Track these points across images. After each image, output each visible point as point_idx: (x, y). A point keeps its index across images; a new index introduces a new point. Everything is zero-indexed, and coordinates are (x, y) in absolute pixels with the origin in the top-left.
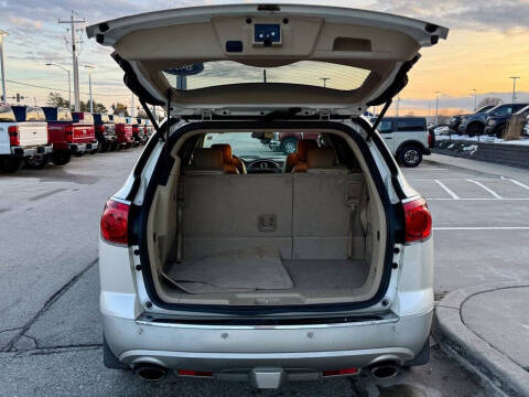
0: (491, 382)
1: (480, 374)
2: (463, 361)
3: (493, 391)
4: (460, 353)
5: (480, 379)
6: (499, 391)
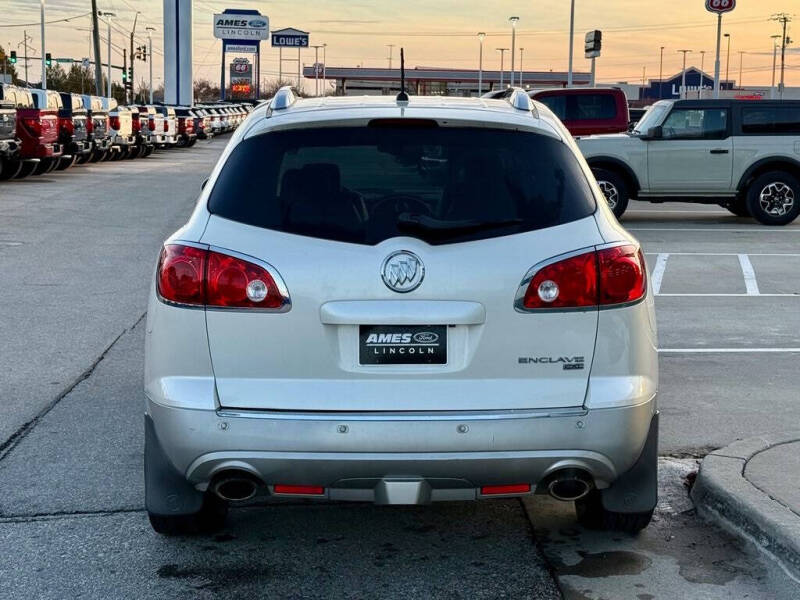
0: (757, 544)
1: (744, 534)
2: (727, 523)
3: (758, 554)
4: (722, 512)
5: (743, 541)
6: (766, 552)
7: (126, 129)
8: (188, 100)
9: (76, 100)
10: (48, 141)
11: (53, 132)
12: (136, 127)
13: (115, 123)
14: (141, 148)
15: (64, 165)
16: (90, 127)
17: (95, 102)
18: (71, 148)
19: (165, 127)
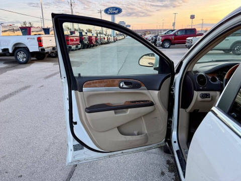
7: (106, 40)
8: (115, 35)
9: (99, 35)
10: (94, 42)
11: (94, 40)
12: (108, 39)
13: (104, 39)
14: (108, 43)
15: (97, 45)
16: (101, 39)
17: (102, 35)
18: (97, 43)
19: (112, 39)
